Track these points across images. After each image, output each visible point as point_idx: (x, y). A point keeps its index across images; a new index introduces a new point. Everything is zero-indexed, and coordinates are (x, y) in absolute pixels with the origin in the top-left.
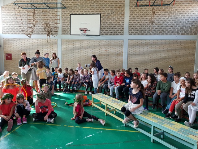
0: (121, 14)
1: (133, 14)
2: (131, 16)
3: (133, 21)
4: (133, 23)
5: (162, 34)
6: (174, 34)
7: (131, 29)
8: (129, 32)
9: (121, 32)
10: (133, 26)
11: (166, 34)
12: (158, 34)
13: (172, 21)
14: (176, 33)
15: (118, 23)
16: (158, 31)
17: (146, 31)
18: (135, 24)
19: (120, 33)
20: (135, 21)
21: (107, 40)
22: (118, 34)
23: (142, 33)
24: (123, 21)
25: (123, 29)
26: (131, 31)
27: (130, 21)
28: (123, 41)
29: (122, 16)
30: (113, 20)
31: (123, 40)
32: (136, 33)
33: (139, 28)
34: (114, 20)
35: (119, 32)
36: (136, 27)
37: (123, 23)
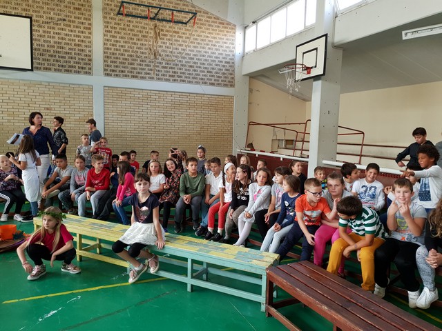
0: (82, 26)
1: (113, 31)
2: (109, 34)
3: (112, 45)
4: (112, 51)
5: (174, 80)
6: (197, 83)
7: (109, 63)
8: (105, 70)
9: (85, 67)
10: (113, 56)
11: (183, 81)
12: (167, 80)
13: (192, 56)
14: (201, 81)
15: (76, 45)
16: (168, 74)
17: (143, 72)
18: (118, 52)
19: (82, 71)
20: (118, 47)
21: (49, 82)
22: (78, 72)
23: (135, 74)
24: (90, 42)
25: (90, 60)
26: (109, 68)
27: (105, 44)
28: (91, 88)
29: (87, 31)
30: (63, 36)
31: (92, 86)
32: (122, 74)
33: (127, 62)
34: (67, 37)
35: (79, 68)
36: (121, 60)
37: (90, 47)
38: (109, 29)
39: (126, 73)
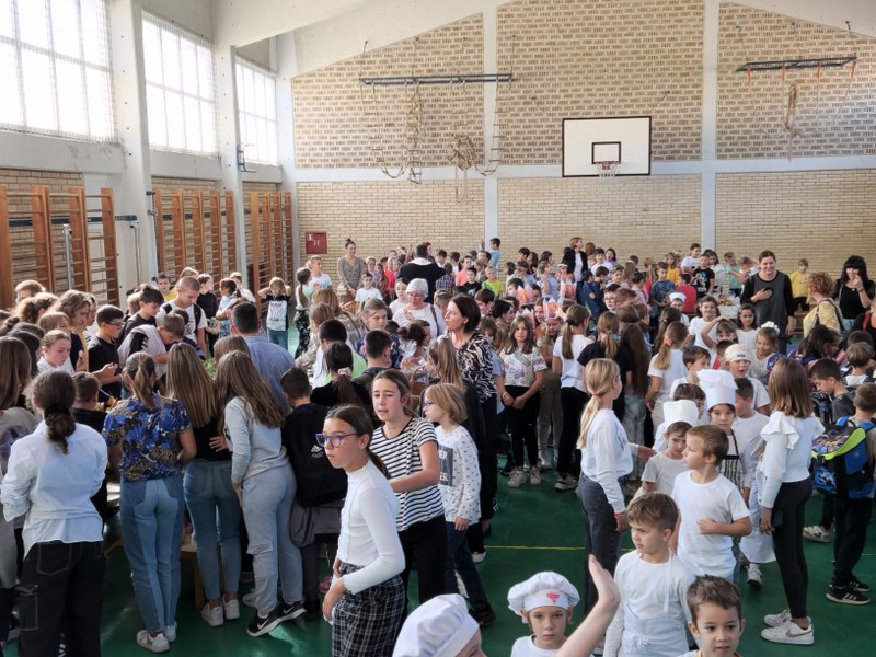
0: (690, 96)
1: (730, 95)
2: (724, 101)
3: (729, 115)
4: (729, 123)
5: (820, 154)
7: (723, 141)
8: (718, 151)
9: (694, 152)
10: (729, 130)
11: (834, 153)
12: (808, 154)
13: (850, 113)
14: (865, 149)
15: (681, 122)
16: (810, 145)
17: (772, 146)
18: (735, 124)
19: (688, 155)
20: (736, 117)
22: (683, 158)
23: (760, 151)
24: (699, 116)
25: (698, 140)
26: (723, 148)
27: (719, 115)
28: (699, 177)
29: (695, 102)
30: (666, 113)
31: (700, 174)
32: (741, 153)
33: (748, 136)
34: (671, 115)
35: (685, 152)
36: (741, 135)
37: (700, 122)
38: (725, 93)
39: (748, 152)
